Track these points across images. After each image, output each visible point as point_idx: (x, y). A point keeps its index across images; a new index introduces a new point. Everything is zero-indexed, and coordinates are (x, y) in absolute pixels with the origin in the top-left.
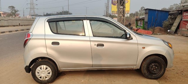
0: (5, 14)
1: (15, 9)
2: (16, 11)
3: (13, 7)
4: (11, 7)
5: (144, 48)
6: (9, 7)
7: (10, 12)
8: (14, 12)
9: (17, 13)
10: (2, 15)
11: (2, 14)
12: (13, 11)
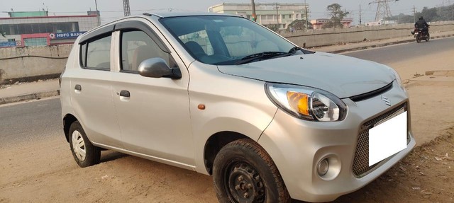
0: (321, 24)
1: (342, 9)
2: (342, 15)
3: (337, 6)
4: (331, 6)
5: (204, 108)
6: (329, 6)
7: (330, 18)
8: (339, 18)
9: (344, 17)
10: (315, 27)
11: (316, 24)
12: (337, 15)
